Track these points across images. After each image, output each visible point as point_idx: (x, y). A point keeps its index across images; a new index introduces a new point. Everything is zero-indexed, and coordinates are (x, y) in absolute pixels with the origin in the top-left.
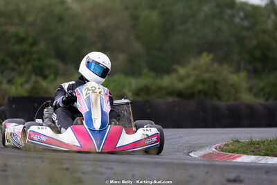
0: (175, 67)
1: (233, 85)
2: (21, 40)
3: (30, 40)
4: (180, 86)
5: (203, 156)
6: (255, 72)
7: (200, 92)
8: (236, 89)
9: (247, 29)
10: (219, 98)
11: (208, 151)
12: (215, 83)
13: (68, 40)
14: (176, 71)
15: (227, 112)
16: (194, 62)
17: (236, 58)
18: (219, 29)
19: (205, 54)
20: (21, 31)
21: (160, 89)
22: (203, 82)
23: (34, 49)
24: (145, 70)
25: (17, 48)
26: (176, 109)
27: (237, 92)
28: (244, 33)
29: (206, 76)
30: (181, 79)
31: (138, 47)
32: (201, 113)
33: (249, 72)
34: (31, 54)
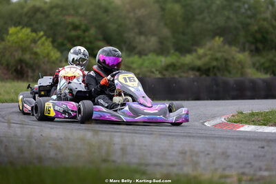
0: (195, 47)
1: (239, 62)
2: (76, 27)
3: (83, 27)
4: (199, 63)
5: (215, 126)
6: (257, 51)
7: (214, 67)
8: (242, 65)
9: (250, 17)
10: (229, 72)
11: (218, 121)
12: (226, 60)
13: (112, 27)
14: (196, 51)
15: (235, 86)
16: (209, 45)
17: (242, 40)
18: (228, 18)
19: (217, 38)
20: (76, 20)
21: (183, 65)
22: (217, 59)
23: (87, 34)
24: (172, 51)
25: (74, 33)
26: (195, 83)
27: (243, 68)
28: (248, 21)
29: (219, 55)
30: (200, 58)
31: (166, 32)
32: (215, 87)
33: (251, 51)
34: (84, 38)
